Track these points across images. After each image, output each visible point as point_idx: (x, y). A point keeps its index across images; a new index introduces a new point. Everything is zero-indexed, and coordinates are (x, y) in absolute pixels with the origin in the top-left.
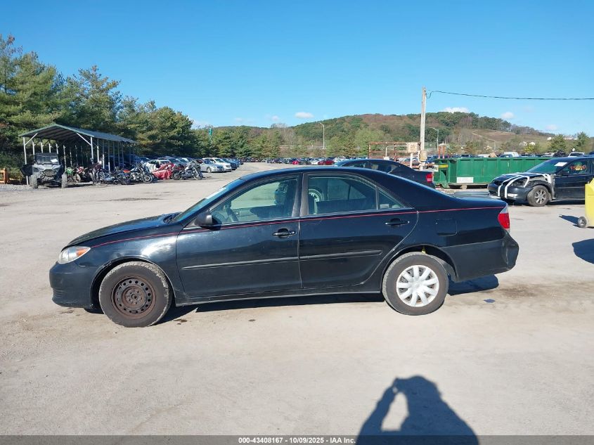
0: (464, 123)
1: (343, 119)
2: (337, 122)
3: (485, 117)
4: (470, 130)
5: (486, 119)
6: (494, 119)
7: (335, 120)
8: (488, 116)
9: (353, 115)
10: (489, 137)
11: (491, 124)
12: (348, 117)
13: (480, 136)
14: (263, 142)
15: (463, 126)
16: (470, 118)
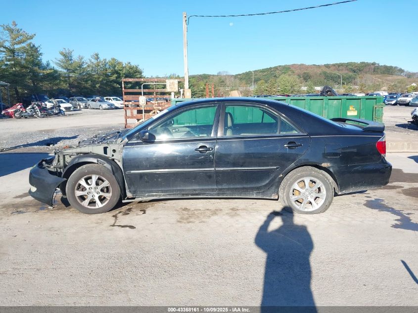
0: (367, 70)
1: (276, 68)
2: (272, 70)
3: (385, 66)
4: (372, 76)
5: (385, 67)
6: (391, 67)
7: (271, 68)
8: (386, 65)
9: (284, 65)
10: (387, 80)
11: (388, 70)
12: (280, 66)
13: (379, 80)
14: (205, 85)
15: (366, 73)
16: (373, 67)
